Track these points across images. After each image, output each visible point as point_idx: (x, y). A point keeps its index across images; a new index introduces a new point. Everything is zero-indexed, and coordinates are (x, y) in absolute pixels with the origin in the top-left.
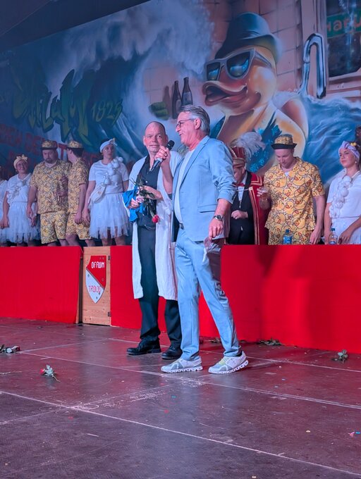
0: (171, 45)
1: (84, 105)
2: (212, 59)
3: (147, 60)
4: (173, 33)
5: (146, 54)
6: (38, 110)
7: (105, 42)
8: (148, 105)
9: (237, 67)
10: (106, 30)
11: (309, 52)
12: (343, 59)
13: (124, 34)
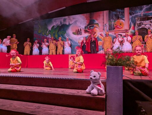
0: (78, 23)
1: (57, 32)
2: (86, 26)
3: (72, 25)
4: (78, 21)
5: (72, 24)
6: (45, 32)
7: (62, 21)
8: (72, 32)
9: (91, 28)
10: (63, 19)
11: (105, 26)
12: (111, 28)
13: (67, 20)
